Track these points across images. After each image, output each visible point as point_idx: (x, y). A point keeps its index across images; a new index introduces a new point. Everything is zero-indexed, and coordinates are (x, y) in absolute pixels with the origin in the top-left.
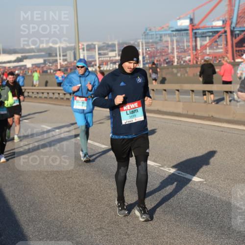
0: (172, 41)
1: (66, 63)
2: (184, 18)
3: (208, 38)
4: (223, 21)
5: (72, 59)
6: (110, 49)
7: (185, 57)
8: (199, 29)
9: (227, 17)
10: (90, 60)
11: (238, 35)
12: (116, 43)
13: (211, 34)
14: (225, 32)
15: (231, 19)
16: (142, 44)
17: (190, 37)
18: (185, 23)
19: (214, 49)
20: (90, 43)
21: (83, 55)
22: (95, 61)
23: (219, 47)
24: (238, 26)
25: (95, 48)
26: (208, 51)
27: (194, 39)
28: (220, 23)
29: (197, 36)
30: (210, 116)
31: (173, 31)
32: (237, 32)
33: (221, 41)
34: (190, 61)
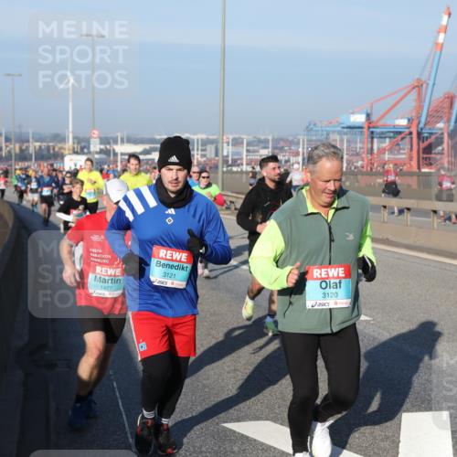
0: (342, 141)
1: (205, 159)
2: (359, 112)
3: (387, 140)
4: (409, 120)
5: (213, 155)
6: (262, 145)
7: (357, 162)
8: (378, 127)
9: (414, 114)
10: (236, 157)
11: (427, 138)
12: (270, 138)
13: (392, 134)
14: (411, 133)
15: (419, 118)
16: (303, 141)
17: (366, 136)
18: (360, 119)
19: (394, 154)
20: (237, 136)
21: (227, 150)
22: (242, 159)
23: (402, 151)
24: (427, 127)
25: (242, 143)
26: (387, 156)
27: (370, 140)
28: (404, 122)
29: (375, 135)
30: (385, 237)
31: (343, 128)
32: (426, 135)
33: (405, 145)
34: (363, 167)
